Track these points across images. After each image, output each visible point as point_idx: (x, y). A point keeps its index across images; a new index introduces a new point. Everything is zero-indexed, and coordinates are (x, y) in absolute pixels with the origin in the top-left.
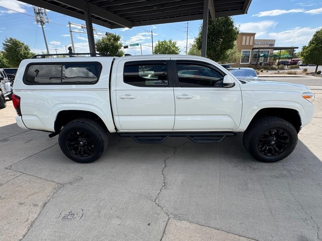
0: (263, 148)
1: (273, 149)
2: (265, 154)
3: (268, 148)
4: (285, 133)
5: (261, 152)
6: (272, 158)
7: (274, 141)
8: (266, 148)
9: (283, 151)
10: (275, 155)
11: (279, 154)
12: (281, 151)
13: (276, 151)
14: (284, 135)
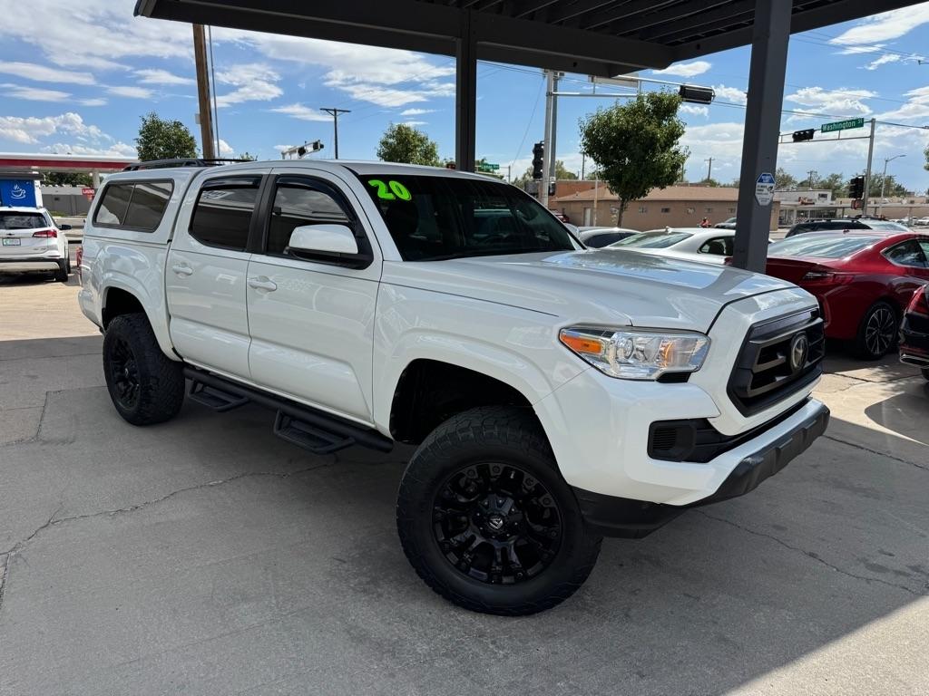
0: (458, 538)
1: (498, 554)
2: (457, 566)
3: (482, 544)
4: (548, 495)
5: (445, 553)
6: (488, 592)
7: (503, 518)
8: (473, 539)
9: (537, 574)
10: (499, 582)
11: (518, 581)
12: (530, 572)
13: (507, 568)
14: (541, 500)
